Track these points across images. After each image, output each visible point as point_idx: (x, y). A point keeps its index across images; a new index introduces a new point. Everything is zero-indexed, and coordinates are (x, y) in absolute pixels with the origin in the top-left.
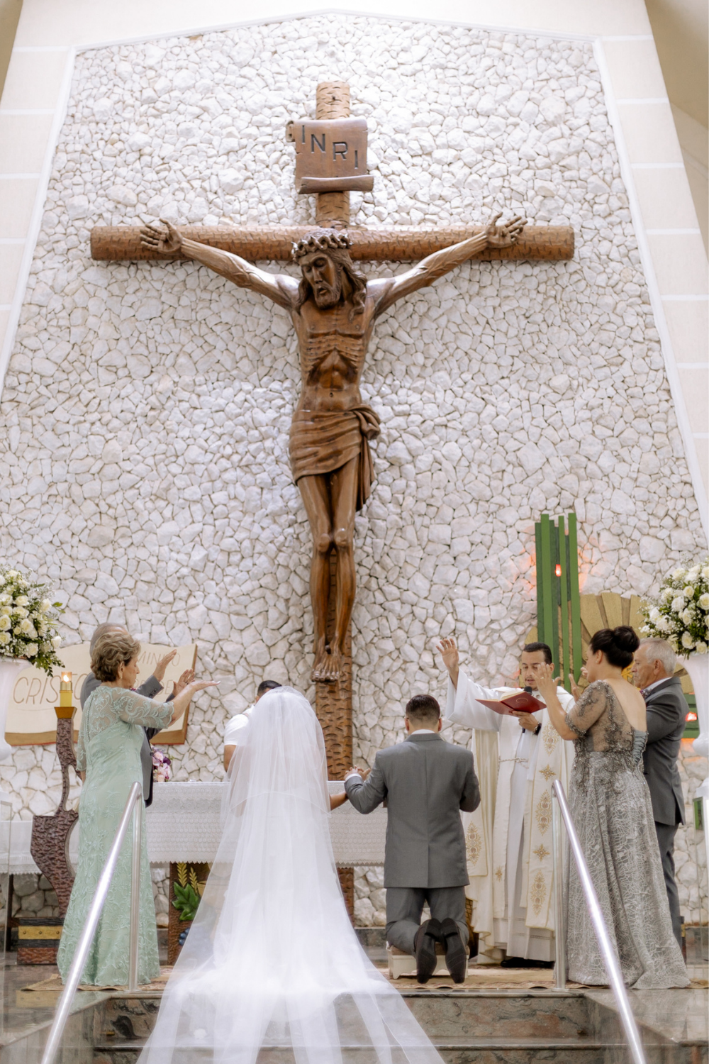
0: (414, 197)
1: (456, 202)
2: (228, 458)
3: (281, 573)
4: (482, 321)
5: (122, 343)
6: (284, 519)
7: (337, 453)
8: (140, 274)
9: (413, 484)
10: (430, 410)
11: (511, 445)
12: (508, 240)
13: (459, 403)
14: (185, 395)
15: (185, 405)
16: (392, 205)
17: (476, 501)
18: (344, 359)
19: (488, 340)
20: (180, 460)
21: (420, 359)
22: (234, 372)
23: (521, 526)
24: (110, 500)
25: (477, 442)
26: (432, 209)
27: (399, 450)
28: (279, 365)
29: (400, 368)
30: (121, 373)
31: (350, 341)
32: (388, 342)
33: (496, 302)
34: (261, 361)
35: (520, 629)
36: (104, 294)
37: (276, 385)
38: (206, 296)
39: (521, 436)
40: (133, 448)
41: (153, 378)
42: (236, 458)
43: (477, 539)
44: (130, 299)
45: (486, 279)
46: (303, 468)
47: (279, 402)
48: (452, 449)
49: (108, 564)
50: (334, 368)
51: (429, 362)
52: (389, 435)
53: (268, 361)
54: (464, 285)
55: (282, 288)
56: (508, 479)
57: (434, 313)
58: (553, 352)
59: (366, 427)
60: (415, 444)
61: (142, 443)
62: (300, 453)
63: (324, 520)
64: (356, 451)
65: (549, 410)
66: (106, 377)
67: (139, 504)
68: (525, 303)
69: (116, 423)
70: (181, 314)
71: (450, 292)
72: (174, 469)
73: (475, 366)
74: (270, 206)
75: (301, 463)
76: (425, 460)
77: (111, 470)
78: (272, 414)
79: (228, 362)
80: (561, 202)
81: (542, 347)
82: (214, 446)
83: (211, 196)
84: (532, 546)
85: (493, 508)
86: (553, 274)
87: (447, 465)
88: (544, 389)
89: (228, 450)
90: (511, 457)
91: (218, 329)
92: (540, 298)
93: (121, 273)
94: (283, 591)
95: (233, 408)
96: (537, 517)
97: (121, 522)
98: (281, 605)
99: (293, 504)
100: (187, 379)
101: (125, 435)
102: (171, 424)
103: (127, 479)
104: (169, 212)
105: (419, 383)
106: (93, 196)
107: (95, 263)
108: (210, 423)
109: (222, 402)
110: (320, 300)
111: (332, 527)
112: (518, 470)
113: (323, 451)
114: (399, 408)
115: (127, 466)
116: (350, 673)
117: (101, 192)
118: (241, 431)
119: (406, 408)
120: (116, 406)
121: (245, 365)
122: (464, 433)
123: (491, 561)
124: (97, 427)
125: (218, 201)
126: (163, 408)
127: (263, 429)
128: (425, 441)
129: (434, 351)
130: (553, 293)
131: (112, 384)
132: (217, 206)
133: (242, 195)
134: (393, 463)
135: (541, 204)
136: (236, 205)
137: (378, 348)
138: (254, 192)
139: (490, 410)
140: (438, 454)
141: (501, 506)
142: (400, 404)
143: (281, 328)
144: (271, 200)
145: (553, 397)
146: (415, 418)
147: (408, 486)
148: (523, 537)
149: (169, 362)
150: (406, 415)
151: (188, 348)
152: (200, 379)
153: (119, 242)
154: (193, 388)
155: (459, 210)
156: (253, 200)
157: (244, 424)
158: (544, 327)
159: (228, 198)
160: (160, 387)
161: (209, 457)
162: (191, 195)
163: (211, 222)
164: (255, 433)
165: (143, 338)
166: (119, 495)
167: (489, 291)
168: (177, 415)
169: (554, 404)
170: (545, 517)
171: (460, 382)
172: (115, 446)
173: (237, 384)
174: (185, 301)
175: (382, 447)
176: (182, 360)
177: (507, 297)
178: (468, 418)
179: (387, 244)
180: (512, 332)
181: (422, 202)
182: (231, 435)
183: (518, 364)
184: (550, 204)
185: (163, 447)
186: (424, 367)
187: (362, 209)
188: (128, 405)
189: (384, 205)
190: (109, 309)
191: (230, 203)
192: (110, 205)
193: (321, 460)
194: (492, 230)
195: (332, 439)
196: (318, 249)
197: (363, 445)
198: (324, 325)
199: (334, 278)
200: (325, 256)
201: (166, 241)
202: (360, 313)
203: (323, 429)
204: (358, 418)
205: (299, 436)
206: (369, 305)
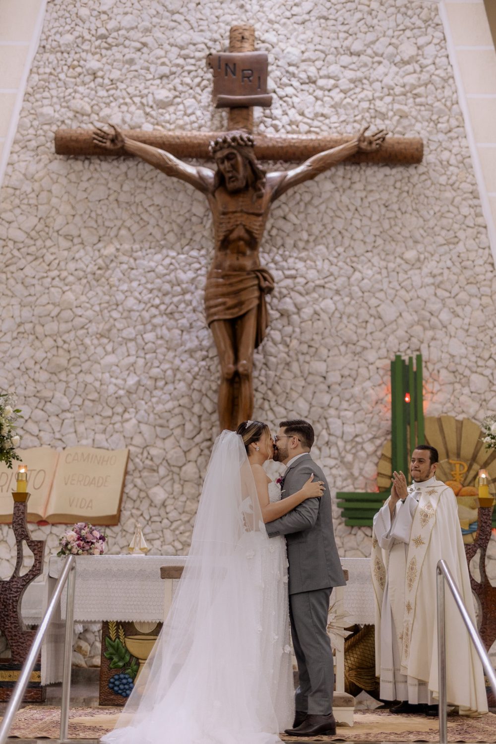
0: (302, 114)
1: (334, 119)
2: (157, 307)
3: (196, 396)
4: (352, 208)
5: (77, 218)
6: (199, 355)
7: (240, 304)
8: (92, 167)
9: (298, 330)
10: (312, 274)
11: (373, 302)
12: (374, 146)
13: (334, 269)
14: (125, 259)
15: (125, 266)
16: (285, 119)
17: (346, 344)
18: (249, 232)
19: (357, 223)
20: (120, 308)
21: (305, 236)
22: (163, 242)
23: (379, 363)
24: (65, 337)
25: (347, 299)
26: (316, 123)
27: (288, 304)
28: (198, 237)
29: (289, 242)
30: (76, 241)
31: (253, 218)
32: (281, 223)
33: (363, 194)
34: (183, 234)
35: (378, 442)
36: (63, 181)
37: (194, 253)
38: (143, 184)
39: (381, 295)
40: (83, 298)
41: (100, 245)
42: (163, 307)
43: (346, 372)
44: (84, 185)
45: (356, 177)
46: (215, 314)
47: (197, 266)
48: (328, 304)
49: (62, 386)
50: (240, 239)
51: (312, 239)
52: (280, 292)
53: (188, 235)
54: (340, 181)
55: (202, 178)
56: (370, 327)
57: (316, 202)
58: (406, 233)
59: (264, 284)
60: (300, 299)
61: (91, 294)
62: (212, 303)
63: (230, 353)
64: (255, 302)
65: (402, 276)
66: (64, 243)
67: (87, 341)
68: (385, 196)
69: (71, 279)
70: (123, 198)
71: (328, 186)
72: (115, 314)
73: (347, 242)
74: (193, 118)
75: (213, 310)
76: (307, 312)
77: (67, 314)
78: (191, 275)
79: (158, 234)
80: (413, 121)
81: (397, 229)
82: (146, 297)
83: (148, 110)
84: (388, 379)
85: (358, 349)
86: (406, 174)
87: (324, 316)
88: (399, 260)
89: (157, 301)
90: (373, 312)
91: (151, 209)
92: (397, 192)
93: (78, 165)
94: (196, 409)
95: (161, 270)
96: (393, 357)
97: (73, 354)
98: (195, 420)
99: (206, 343)
100: (126, 246)
101: (78, 288)
102: (114, 280)
103: (78, 321)
104: (116, 120)
105: (304, 254)
106: (58, 107)
107: (59, 157)
108: (143, 280)
109: (153, 264)
110: (231, 186)
111: (236, 360)
112: (378, 322)
113: (230, 302)
114: (288, 273)
115: (79, 311)
117: (64, 104)
118: (167, 287)
119: (293, 272)
120: (72, 266)
121: (171, 237)
122: (337, 292)
123: (357, 390)
124: (57, 282)
125: (153, 113)
126: (107, 268)
127: (184, 286)
128: (308, 297)
129: (316, 230)
130: (406, 188)
131: (69, 249)
132: (152, 117)
133: (171, 109)
134: (283, 314)
135: (398, 122)
136: (167, 117)
137: (273, 227)
138: (181, 107)
139: (357, 275)
140: (317, 308)
141: (365, 348)
142: (289, 269)
143: (199, 210)
144: (193, 113)
145: (405, 267)
146: (300, 280)
147: (294, 331)
148: (381, 372)
149: (113, 233)
150: (294, 277)
151: (128, 223)
152: (136, 246)
153: (77, 141)
154: (131, 253)
155: (336, 125)
156: (180, 113)
157: (169, 282)
158: (399, 214)
159: (161, 111)
160: (106, 252)
161: (142, 306)
162: (133, 108)
163: (148, 128)
164: (178, 289)
165: (93, 215)
166: (72, 334)
167: (358, 186)
168: (118, 274)
169: (406, 272)
170: (398, 357)
171: (335, 254)
172: (70, 296)
173: (164, 251)
174: (126, 188)
175: (275, 301)
176: (123, 232)
177: (371, 191)
178: (341, 281)
179: (282, 148)
180: (375, 217)
181: (308, 118)
182: (159, 290)
183: (380, 241)
184: (405, 122)
185: (107, 298)
186: (308, 241)
187: (263, 122)
188: (81, 265)
189: (279, 120)
190: (68, 192)
191: (162, 115)
192: (71, 114)
193: (229, 308)
194: (362, 139)
195: (237, 293)
196: (230, 146)
197: (261, 298)
198: (233, 205)
199: (241, 169)
200: (235, 152)
201: (113, 141)
202: (260, 197)
203: (231, 285)
204: (257, 277)
205: (212, 290)
206: (267, 192)
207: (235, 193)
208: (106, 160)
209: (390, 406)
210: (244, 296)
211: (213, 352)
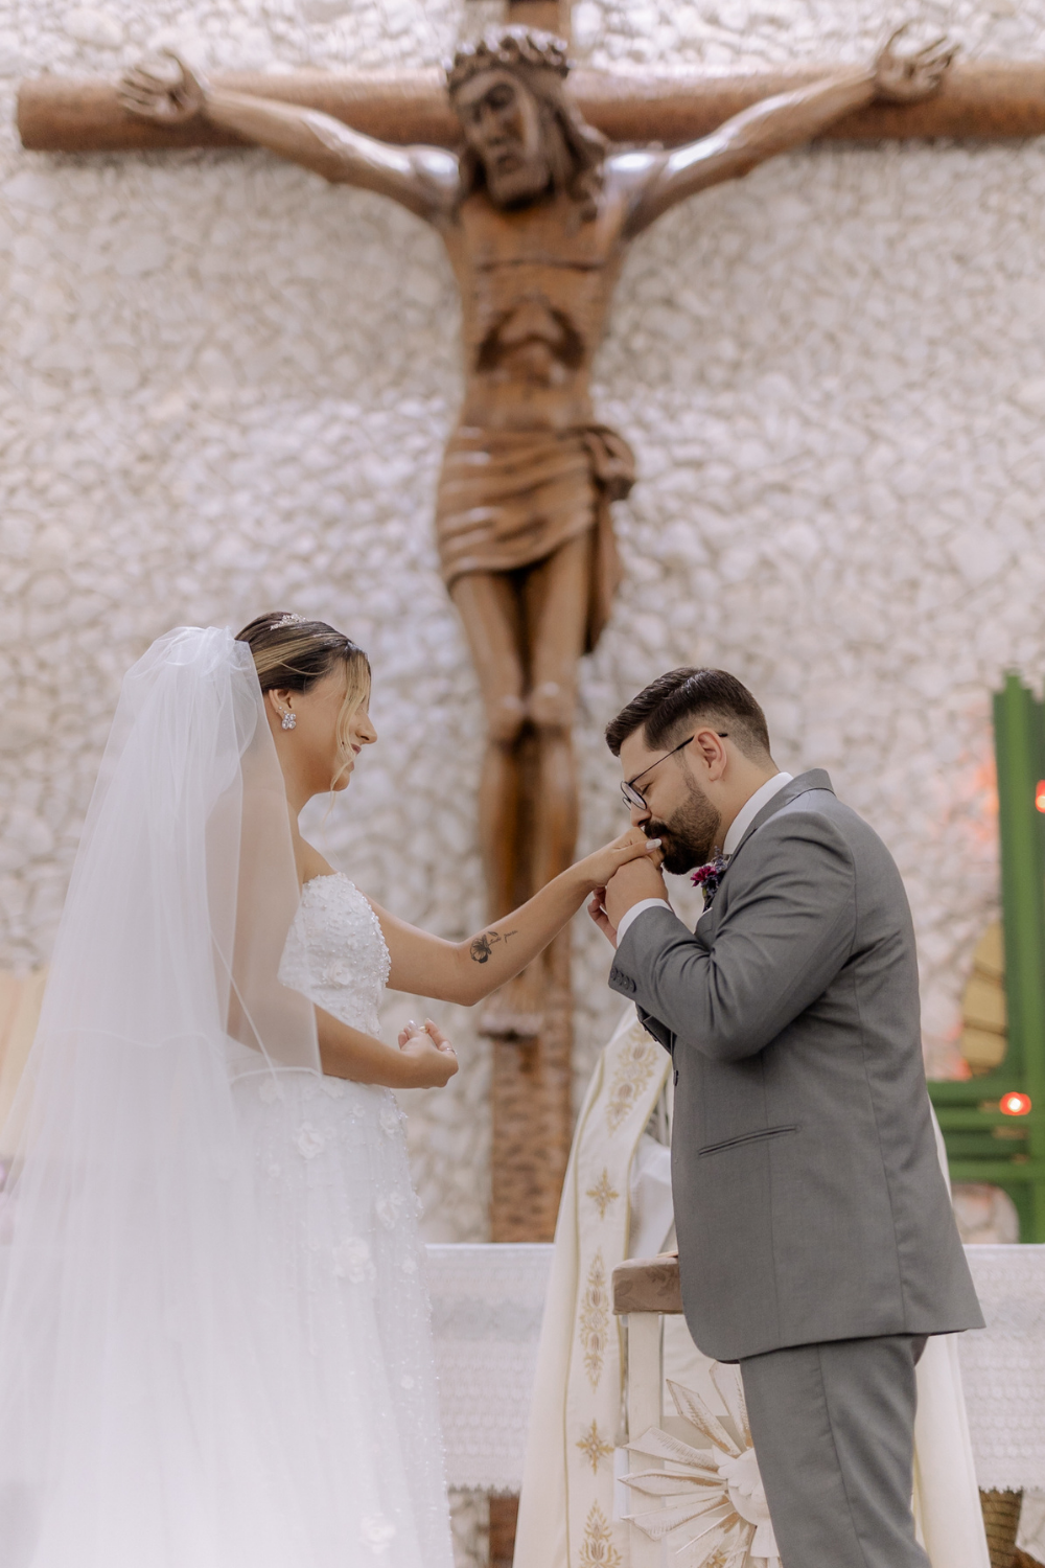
0: (713, 20)
1: (804, 28)
2: (306, 559)
3: (417, 808)
4: (863, 269)
5: (83, 326)
6: (426, 690)
7: (537, 526)
8: (124, 186)
9: (713, 614)
10: (751, 455)
11: (932, 526)
12: (922, 82)
13: (816, 439)
14: (213, 429)
15: (213, 452)
16: (666, 37)
17: (855, 648)
19: (877, 308)
20: (201, 567)
21: (728, 349)
22: (322, 381)
23: (956, 702)
24: (46, 651)
25: (854, 522)
26: (753, 42)
27: (683, 540)
28: (421, 365)
29: (684, 367)
30: (79, 385)
31: (572, 277)
32: (659, 317)
33: (893, 229)
34: (380, 357)
35: (960, 930)
36: (45, 225)
37: (411, 408)
38: (265, 226)
39: (954, 507)
40: (96, 543)
41: (146, 395)
42: (321, 561)
43: (858, 729)
44: (102, 233)
45: (871, 182)
46: (464, 553)
47: (417, 442)
48: (800, 537)
49: (31, 790)
50: (533, 338)
51: (748, 356)
52: (660, 509)
53: (395, 358)
54: (824, 195)
55: (423, 177)
56: (925, 600)
57: (758, 254)
58: (1021, 331)
59: (609, 469)
60: (716, 525)
61: (117, 530)
62: (454, 522)
63: (509, 666)
64: (581, 520)
65: (1015, 452)
66: (44, 393)
67: (106, 661)
68: (957, 231)
69: (61, 490)
70: (210, 265)
71: (791, 210)
72: (187, 584)
73: (850, 361)
74: (406, 43)
75: (458, 544)
76: (739, 561)
77: (48, 588)
78: (401, 467)
79: (307, 359)
80: (1030, 25)
81: (995, 321)
82: (274, 532)
83: (281, 27)
84: (984, 746)
85: (892, 662)
86: (1015, 170)
87: (789, 571)
88: (1003, 409)
89: (305, 544)
90: (933, 554)
91: (290, 293)
92: (989, 221)
93: (87, 181)
94: (421, 846)
95: (316, 456)
96: (996, 681)
97: (66, 698)
98: (417, 879)
99: (448, 656)
100: (219, 395)
101: (80, 514)
102: (183, 489)
103: (80, 607)
104: (194, 55)
105: (726, 400)
106: (31, 31)
107: (32, 158)
108: (266, 487)
109: (292, 442)
110: (504, 185)
111: (527, 684)
112: (949, 583)
113: (508, 518)
114: (682, 452)
115: (83, 579)
116: (570, 1029)
117: (49, 23)
118: (333, 504)
119: (694, 451)
120: (65, 455)
121: (346, 367)
122: (827, 503)
123: (891, 781)
124: (22, 499)
125: (296, 35)
126: (164, 456)
127: (384, 498)
128: (742, 521)
129: (761, 329)
130: (1016, 208)
131: (57, 409)
132: (292, 45)
133: (346, 23)
134: (672, 568)
135: (989, 30)
136: (333, 43)
137: (636, 327)
138: (372, 16)
139: (884, 453)
140: (769, 548)
141: (911, 660)
142: (685, 441)
143: (425, 288)
144: (405, 32)
145: (1023, 424)
146: (719, 473)
147: (702, 617)
148: (964, 726)
149: (181, 360)
150: (696, 465)
151: (225, 332)
152: (247, 395)
153: (77, 106)
154: (230, 414)
155: (812, 45)
156: (369, 33)
157: (342, 489)
158: (999, 280)
159: (317, 28)
160: (160, 412)
161: (262, 559)
162: (238, 25)
163: (279, 70)
164: (364, 508)
165: (127, 313)
166: (63, 645)
167: (879, 207)
168: (195, 472)
169: (1025, 439)
170: (1012, 680)
171: (816, 395)
172: (58, 537)
173: (328, 406)
174: (219, 236)
175: (646, 534)
176: (210, 356)
177: (917, 220)
178: (836, 472)
179: (654, 102)
180: (930, 291)
181: (732, 30)
182: (313, 511)
183: (945, 357)
184: (1008, 29)
185: (161, 540)
186: (736, 366)
187: (601, 45)
188: (89, 450)
189: (650, 37)
190: (56, 256)
191: (320, 37)
192: (67, 48)
193: (506, 537)
194: (885, 60)
195: (527, 493)
196: (496, 64)
197: (598, 509)
198: (510, 241)
199: (532, 134)
200: (512, 81)
201: (174, 96)
202: (590, 217)
203: (510, 470)
204: (587, 450)
205: (455, 487)
206: (611, 205)
207: (518, 207)
208: (161, 163)
209: (991, 825)
210: (547, 503)
211: (466, 683)
